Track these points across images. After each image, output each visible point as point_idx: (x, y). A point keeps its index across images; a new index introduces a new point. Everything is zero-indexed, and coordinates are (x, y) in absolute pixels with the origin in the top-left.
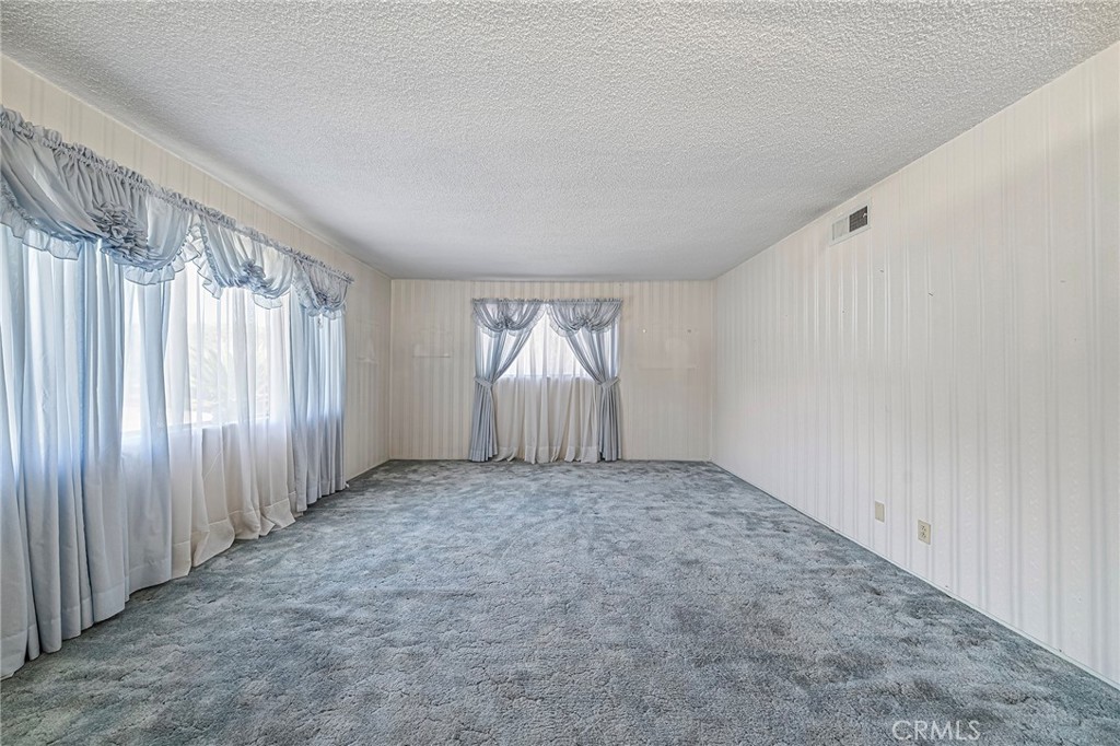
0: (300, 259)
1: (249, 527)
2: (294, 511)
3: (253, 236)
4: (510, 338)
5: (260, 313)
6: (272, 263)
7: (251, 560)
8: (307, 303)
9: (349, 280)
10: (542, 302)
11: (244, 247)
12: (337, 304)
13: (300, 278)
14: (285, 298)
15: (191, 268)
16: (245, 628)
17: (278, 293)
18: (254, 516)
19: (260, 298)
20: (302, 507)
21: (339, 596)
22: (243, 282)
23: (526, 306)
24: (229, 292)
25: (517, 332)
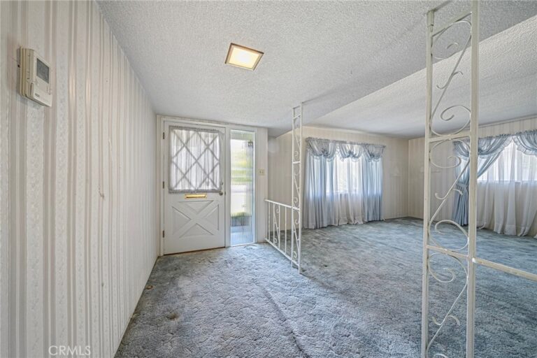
0: (365, 145)
1: (351, 221)
2: (363, 221)
3: (351, 143)
4: (481, 161)
5: (354, 163)
6: (356, 149)
7: (350, 227)
8: (367, 158)
9: (384, 147)
10: (509, 135)
11: (348, 147)
12: (378, 156)
13: (365, 151)
14: (360, 158)
15: (337, 156)
16: (345, 235)
17: (358, 157)
18: (352, 218)
19: (354, 160)
20: (366, 220)
21: (365, 238)
22: (348, 156)
23: (494, 140)
24: (346, 160)
25: (486, 156)
